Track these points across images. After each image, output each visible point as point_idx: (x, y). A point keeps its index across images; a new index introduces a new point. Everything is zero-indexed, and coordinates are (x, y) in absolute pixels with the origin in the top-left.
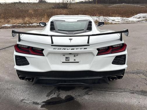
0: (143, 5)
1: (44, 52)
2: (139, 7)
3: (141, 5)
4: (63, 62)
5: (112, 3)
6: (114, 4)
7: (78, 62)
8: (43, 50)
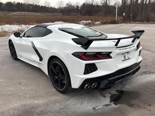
0: (43, 14)
1: (111, 55)
2: (40, 15)
3: (41, 14)
4: (123, 61)
5: (10, 11)
6: (14, 11)
7: (130, 58)
8: (111, 53)
